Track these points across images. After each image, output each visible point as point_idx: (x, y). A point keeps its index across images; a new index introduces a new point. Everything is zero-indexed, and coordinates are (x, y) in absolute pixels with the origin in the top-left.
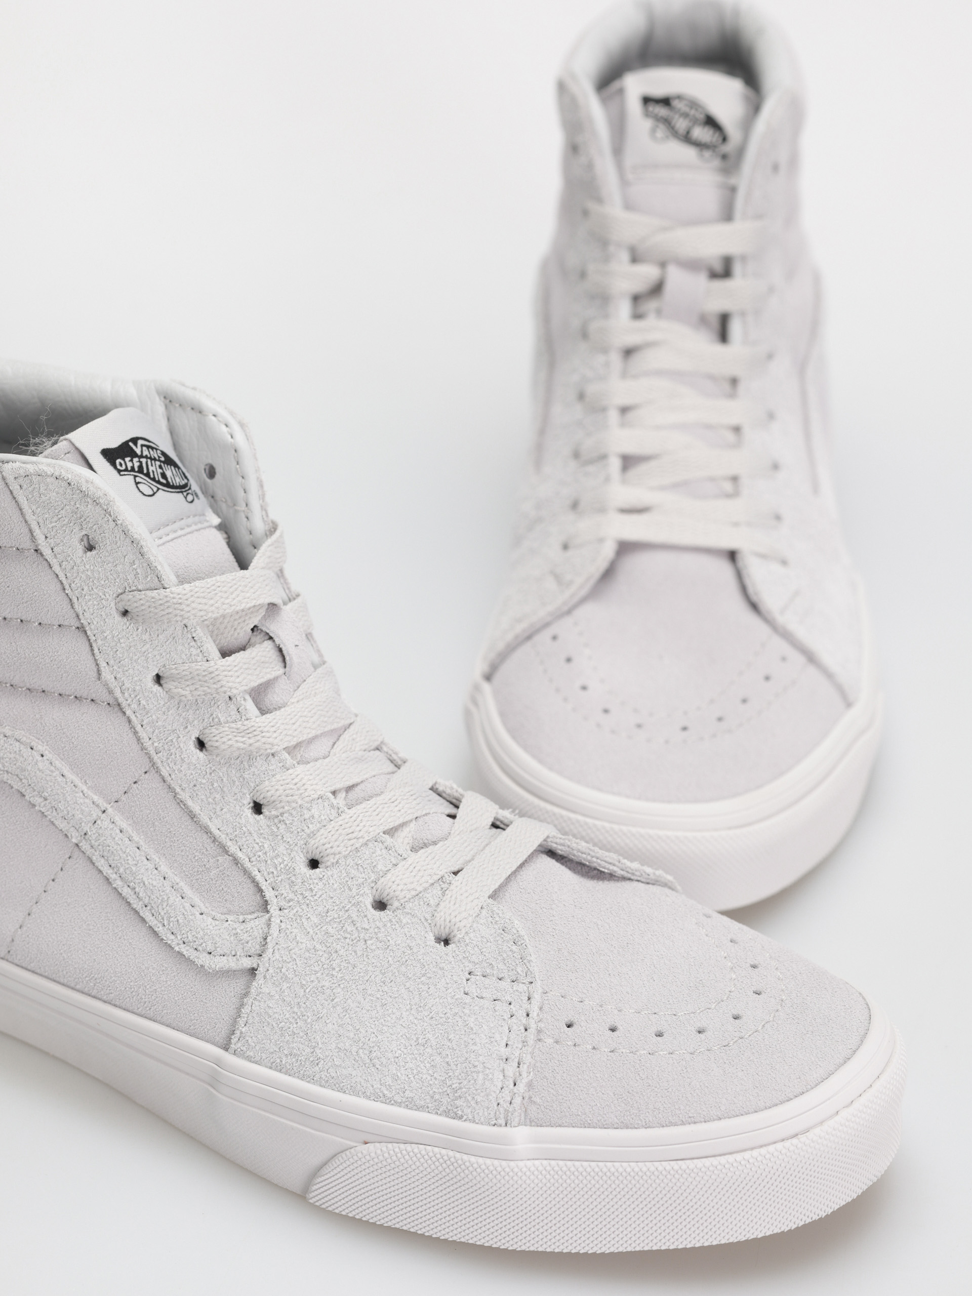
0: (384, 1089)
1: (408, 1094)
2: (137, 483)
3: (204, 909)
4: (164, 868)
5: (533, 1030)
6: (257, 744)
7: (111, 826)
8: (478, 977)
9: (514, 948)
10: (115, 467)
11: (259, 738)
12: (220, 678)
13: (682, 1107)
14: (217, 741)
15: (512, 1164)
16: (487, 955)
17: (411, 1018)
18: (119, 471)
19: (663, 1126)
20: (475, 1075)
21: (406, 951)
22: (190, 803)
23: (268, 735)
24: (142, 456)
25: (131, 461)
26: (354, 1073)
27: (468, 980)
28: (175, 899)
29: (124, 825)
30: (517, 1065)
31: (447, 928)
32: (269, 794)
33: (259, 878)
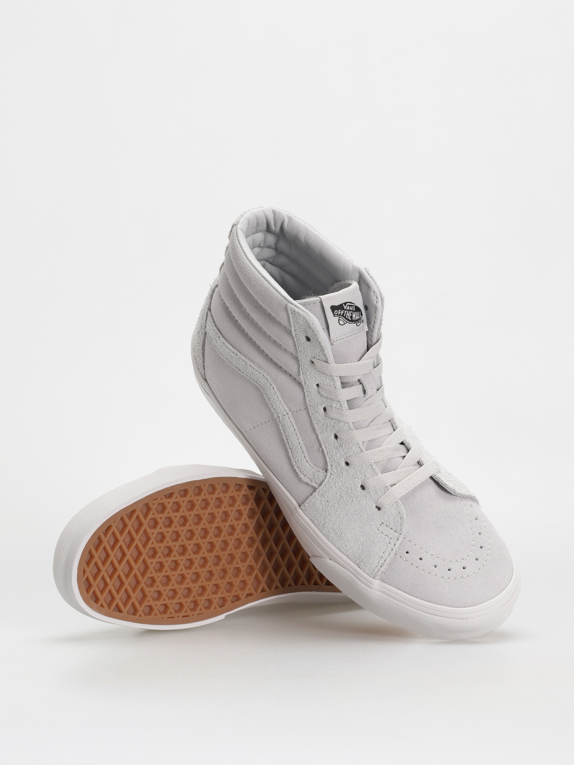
0: (341, 547)
1: (348, 552)
2: (339, 320)
3: (308, 460)
4: (300, 440)
5: (394, 551)
6: (343, 419)
7: (288, 419)
8: (384, 526)
9: (400, 520)
10: (334, 314)
11: (344, 417)
12: (337, 395)
13: (430, 596)
14: (330, 413)
15: (371, 590)
16: (390, 519)
17: (358, 530)
18: (334, 315)
19: (422, 600)
20: (370, 558)
21: (365, 507)
22: (315, 425)
23: (348, 417)
24: (346, 310)
25: (341, 311)
26: (334, 537)
27: (381, 525)
28: (300, 451)
29: (292, 421)
30: (384, 561)
31: (381, 505)
32: (341, 436)
33: (328, 460)
